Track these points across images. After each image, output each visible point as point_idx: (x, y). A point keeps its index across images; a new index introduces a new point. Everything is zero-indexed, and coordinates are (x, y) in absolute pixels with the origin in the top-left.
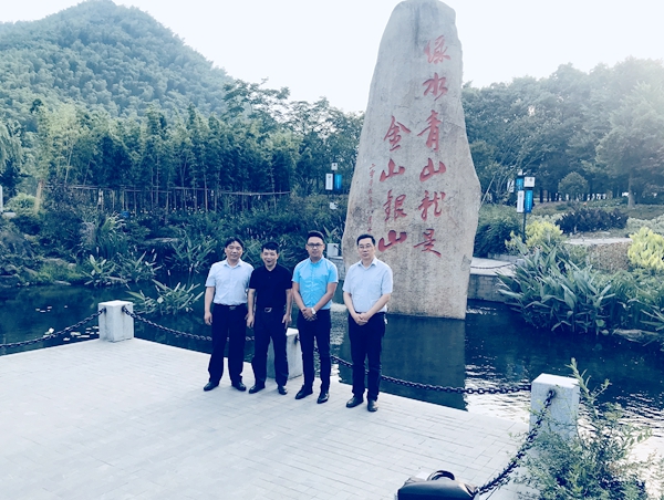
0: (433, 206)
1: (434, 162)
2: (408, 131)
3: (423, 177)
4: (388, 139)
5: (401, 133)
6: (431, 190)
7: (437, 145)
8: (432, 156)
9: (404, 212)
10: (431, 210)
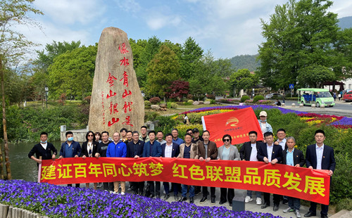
0: (128, 107)
1: (127, 91)
2: (116, 79)
3: (123, 96)
4: (108, 82)
5: (113, 79)
6: (127, 101)
7: (128, 84)
8: (126, 88)
9: (117, 110)
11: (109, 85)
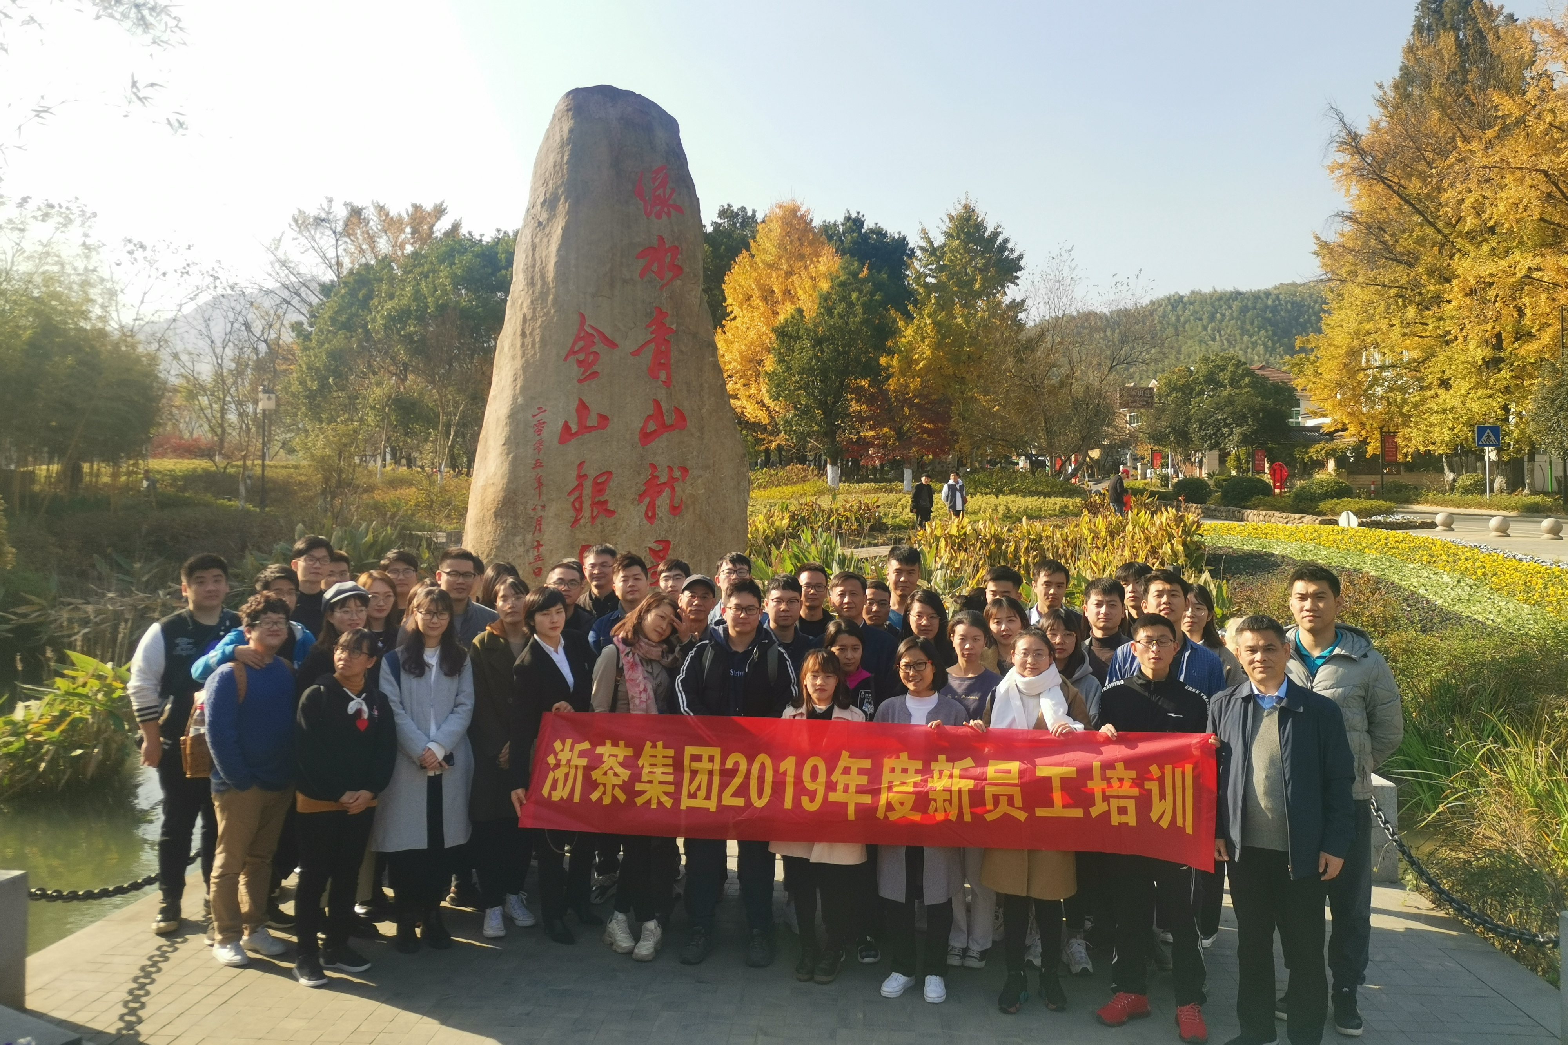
0: (667, 492)
1: (664, 406)
2: (612, 345)
3: (646, 437)
4: (572, 359)
5: (599, 347)
6: (662, 461)
7: (669, 377)
8: (662, 395)
9: (611, 507)
10: (663, 501)
11: (576, 371)
